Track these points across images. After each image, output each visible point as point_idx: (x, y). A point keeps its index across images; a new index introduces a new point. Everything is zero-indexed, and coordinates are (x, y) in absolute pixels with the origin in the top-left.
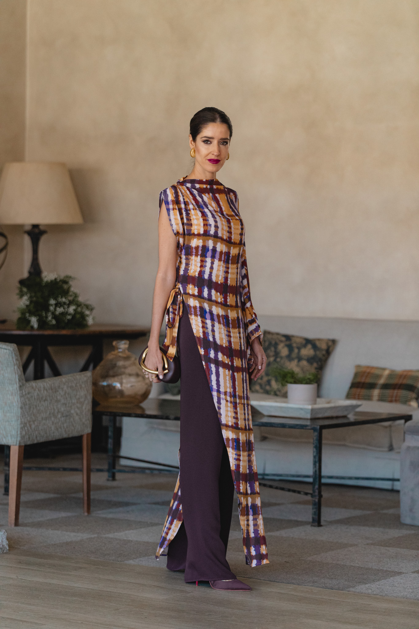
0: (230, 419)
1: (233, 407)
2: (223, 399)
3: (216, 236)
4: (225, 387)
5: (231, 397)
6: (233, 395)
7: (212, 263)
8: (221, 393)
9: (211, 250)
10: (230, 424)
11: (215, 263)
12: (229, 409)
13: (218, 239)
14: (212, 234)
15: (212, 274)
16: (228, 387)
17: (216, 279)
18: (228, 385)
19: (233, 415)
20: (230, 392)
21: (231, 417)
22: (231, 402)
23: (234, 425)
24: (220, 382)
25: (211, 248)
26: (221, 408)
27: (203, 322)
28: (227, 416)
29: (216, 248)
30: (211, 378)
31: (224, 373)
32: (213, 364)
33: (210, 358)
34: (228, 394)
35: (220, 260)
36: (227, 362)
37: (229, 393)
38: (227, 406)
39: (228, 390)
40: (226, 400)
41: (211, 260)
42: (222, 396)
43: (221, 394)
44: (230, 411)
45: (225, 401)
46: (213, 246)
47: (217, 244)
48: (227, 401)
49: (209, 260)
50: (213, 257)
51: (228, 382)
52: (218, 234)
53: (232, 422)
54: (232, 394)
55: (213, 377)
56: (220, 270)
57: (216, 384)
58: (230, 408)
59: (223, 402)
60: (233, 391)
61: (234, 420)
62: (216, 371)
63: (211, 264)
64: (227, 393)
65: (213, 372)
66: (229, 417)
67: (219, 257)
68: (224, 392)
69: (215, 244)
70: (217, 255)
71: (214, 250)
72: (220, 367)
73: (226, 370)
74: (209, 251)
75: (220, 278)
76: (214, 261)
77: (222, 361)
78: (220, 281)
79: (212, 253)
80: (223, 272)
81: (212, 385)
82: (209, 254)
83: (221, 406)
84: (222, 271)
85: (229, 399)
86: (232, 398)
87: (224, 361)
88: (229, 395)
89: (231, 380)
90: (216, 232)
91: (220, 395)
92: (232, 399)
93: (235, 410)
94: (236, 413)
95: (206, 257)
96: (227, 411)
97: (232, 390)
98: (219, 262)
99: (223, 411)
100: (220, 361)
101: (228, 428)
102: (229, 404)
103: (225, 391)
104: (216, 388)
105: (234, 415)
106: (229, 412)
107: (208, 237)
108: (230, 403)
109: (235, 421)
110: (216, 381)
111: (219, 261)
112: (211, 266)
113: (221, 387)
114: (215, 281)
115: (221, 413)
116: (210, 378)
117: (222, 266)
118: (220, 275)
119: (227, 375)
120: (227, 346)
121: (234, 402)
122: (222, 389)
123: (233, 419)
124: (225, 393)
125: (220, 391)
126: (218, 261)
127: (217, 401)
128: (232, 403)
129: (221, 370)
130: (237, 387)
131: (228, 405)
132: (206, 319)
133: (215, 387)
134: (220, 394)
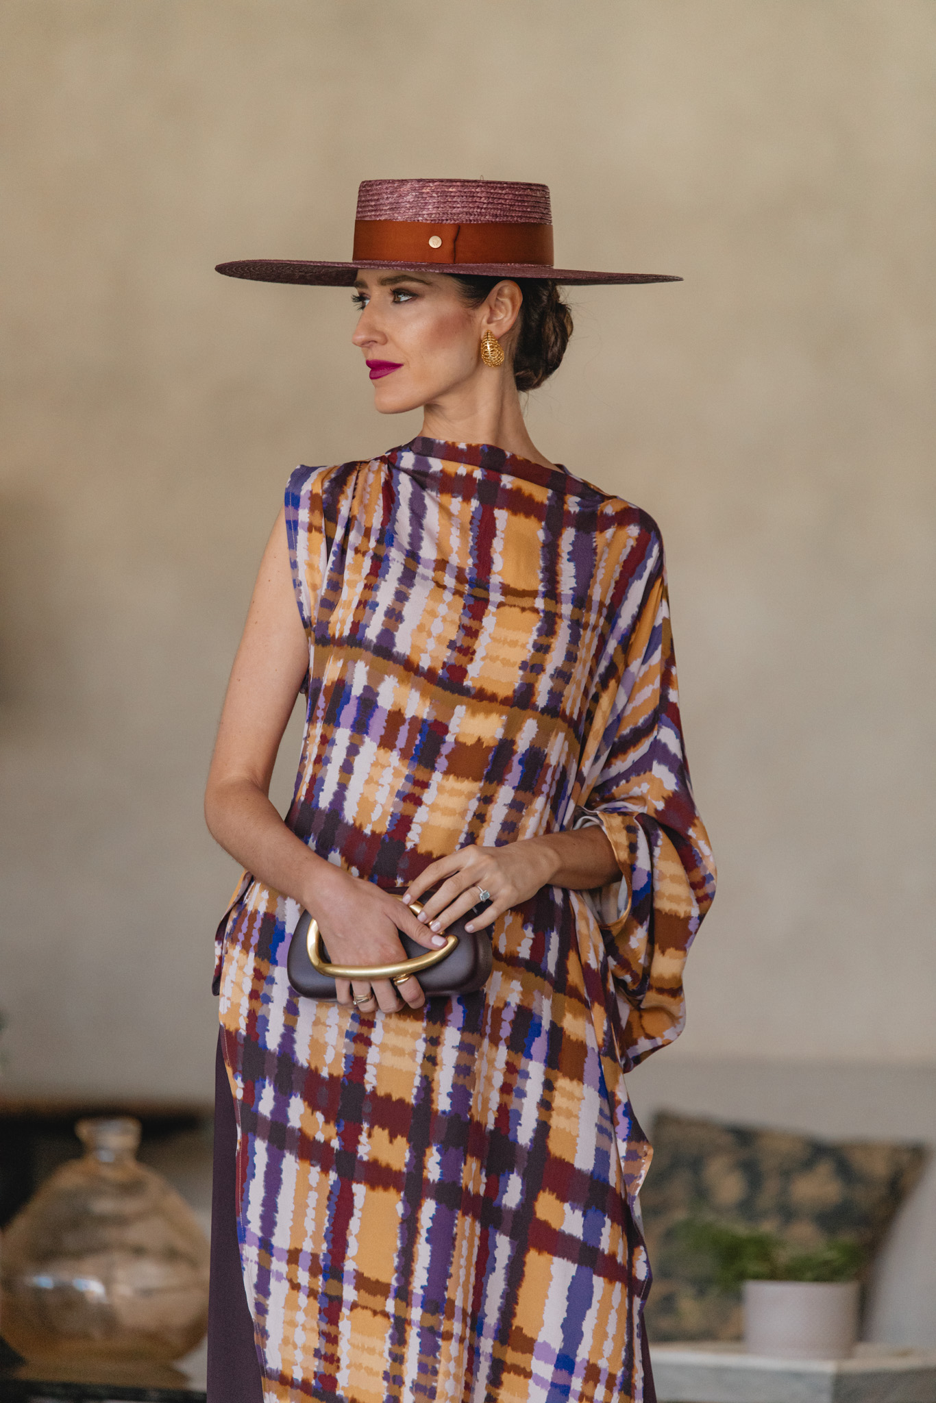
0: (299, 1356)
1: (317, 1311)
2: (279, 1277)
3: (384, 649)
4: (297, 1230)
5: (314, 1271)
6: (325, 1266)
7: (353, 750)
8: (274, 1251)
9: (358, 698)
10: (298, 1375)
11: (362, 749)
12: (300, 1317)
13: (391, 662)
14: (371, 641)
15: (348, 794)
16: (310, 1233)
17: (358, 813)
18: (310, 1226)
19: (316, 1342)
20: (315, 1257)
21: (305, 1349)
22: (312, 1293)
23: (313, 1382)
24: (277, 1212)
25: (357, 691)
26: (269, 1308)
27: (259, 975)
28: (286, 1341)
29: (377, 694)
30: (248, 1191)
31: (302, 1178)
32: (263, 1139)
33: (256, 1114)
34: (305, 1261)
35: (387, 742)
36: (320, 1137)
37: (311, 1257)
38: (291, 1305)
39: (308, 1246)
40: (290, 1281)
41: (351, 737)
42: (279, 1266)
43: (274, 1259)
44: (303, 1325)
45: (286, 1285)
46: (366, 684)
47: (381, 680)
48: (295, 1286)
49: (343, 736)
50: (361, 727)
51: (311, 1213)
52: (394, 645)
53: (305, 1369)
54: (322, 1264)
55: (256, 1190)
56: (377, 783)
57: (262, 1217)
58: (306, 1315)
59: (279, 1289)
60: (329, 1251)
61: (316, 1362)
62: (268, 1165)
63: (347, 755)
64: (301, 1256)
65: (256, 1171)
66: (295, 1347)
67: (383, 732)
68: (289, 1251)
69: (375, 677)
70: (378, 724)
71: (368, 702)
72: (287, 1155)
73: (312, 1168)
74: (351, 702)
75: (376, 815)
76: (362, 742)
77: (300, 1130)
78: (374, 823)
79: (358, 710)
80: (390, 793)
81: (245, 1217)
82: (349, 713)
83: (268, 1302)
84: (387, 788)
85: (303, 1277)
86: (321, 1278)
87: (309, 1131)
88: (309, 1263)
89: (328, 1207)
90: (387, 635)
91: (271, 1261)
92: (320, 1283)
93: (325, 1327)
94: (332, 1339)
95: (338, 725)
96: (291, 1324)
97: (324, 1247)
98: (382, 751)
99: (274, 1323)
100: (293, 1130)
101: (286, 1391)
102: (303, 1299)
103: (292, 1248)
104: (260, 1234)
105: (317, 1346)
106: (299, 1330)
107: (357, 648)
108: (308, 1296)
109: (318, 1367)
110: (263, 1205)
111: (379, 746)
112: (345, 760)
113: (277, 1230)
114: (351, 822)
115: (267, 1328)
116: (243, 1192)
117: (394, 768)
118: (375, 802)
119: (310, 1188)
120: (338, 1078)
121: (324, 1294)
122: (282, 1239)
123: (311, 1356)
124: (293, 1256)
125: (272, 1246)
126: (374, 745)
127: (255, 1280)
128: (315, 1298)
129: (290, 1164)
130: (352, 1240)
131: (296, 1301)
132: (274, 962)
133: (255, 1227)
134: (272, 1255)
